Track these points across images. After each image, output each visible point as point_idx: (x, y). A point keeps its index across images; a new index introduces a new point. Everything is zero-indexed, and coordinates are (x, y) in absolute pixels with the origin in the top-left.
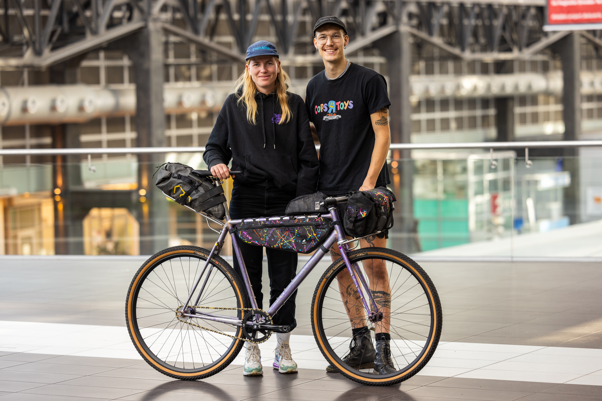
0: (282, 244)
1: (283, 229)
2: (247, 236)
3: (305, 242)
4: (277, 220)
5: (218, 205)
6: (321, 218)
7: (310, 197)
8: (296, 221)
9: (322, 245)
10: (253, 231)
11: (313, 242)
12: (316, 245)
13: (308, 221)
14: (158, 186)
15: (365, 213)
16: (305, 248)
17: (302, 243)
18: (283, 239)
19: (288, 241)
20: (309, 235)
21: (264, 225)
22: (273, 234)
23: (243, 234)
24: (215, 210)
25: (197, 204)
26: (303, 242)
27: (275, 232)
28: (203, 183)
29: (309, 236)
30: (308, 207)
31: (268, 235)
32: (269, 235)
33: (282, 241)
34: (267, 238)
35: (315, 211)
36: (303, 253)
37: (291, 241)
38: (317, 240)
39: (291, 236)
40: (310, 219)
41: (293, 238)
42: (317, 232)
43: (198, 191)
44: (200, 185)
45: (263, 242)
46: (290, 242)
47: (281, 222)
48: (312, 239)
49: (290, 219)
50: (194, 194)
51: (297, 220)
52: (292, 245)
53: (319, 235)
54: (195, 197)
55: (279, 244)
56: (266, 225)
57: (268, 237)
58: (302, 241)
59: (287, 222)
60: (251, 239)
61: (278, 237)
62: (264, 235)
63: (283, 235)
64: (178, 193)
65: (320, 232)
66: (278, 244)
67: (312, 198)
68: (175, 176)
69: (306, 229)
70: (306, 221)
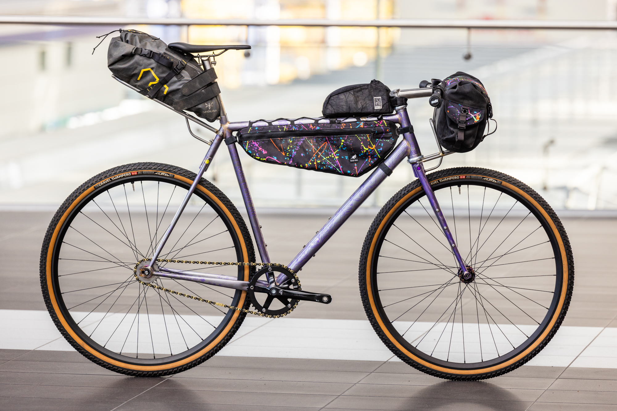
0: (320, 161)
1: (319, 138)
2: (260, 149)
3: (355, 159)
4: (310, 124)
5: (212, 99)
6: (384, 121)
7: (363, 89)
8: (343, 126)
9: (383, 163)
10: (269, 141)
11: (370, 159)
12: (374, 163)
13: (362, 126)
14: (111, 67)
15: (479, 115)
16: (356, 168)
17: (350, 160)
18: (320, 153)
19: (328, 157)
20: (365, 148)
21: (288, 131)
22: (304, 146)
23: (253, 145)
24: (208, 108)
25: (176, 98)
26: (353, 159)
27: (307, 143)
28: (188, 64)
29: (363, 150)
30: (363, 106)
31: (294, 148)
32: (297, 148)
33: (319, 157)
34: (294, 153)
35: (375, 111)
36: (353, 176)
37: (334, 158)
38: (377, 155)
39: (332, 149)
40: (366, 123)
41: (335, 153)
42: (377, 143)
43: (180, 78)
44: (184, 67)
45: (286, 158)
46: (331, 159)
47: (318, 128)
48: (369, 155)
49: (332, 122)
50: (175, 82)
51: (345, 125)
52: (336, 163)
53: (381, 149)
54: (174, 87)
55: (314, 162)
56: (292, 131)
57: (295, 151)
58: (350, 158)
59: (328, 127)
60: (266, 153)
61: (312, 151)
62: (288, 148)
63: (319, 148)
64: (145, 80)
65: (382, 144)
66: (311, 162)
67: (367, 91)
68: (143, 53)
69: (360, 138)
70: (360, 126)
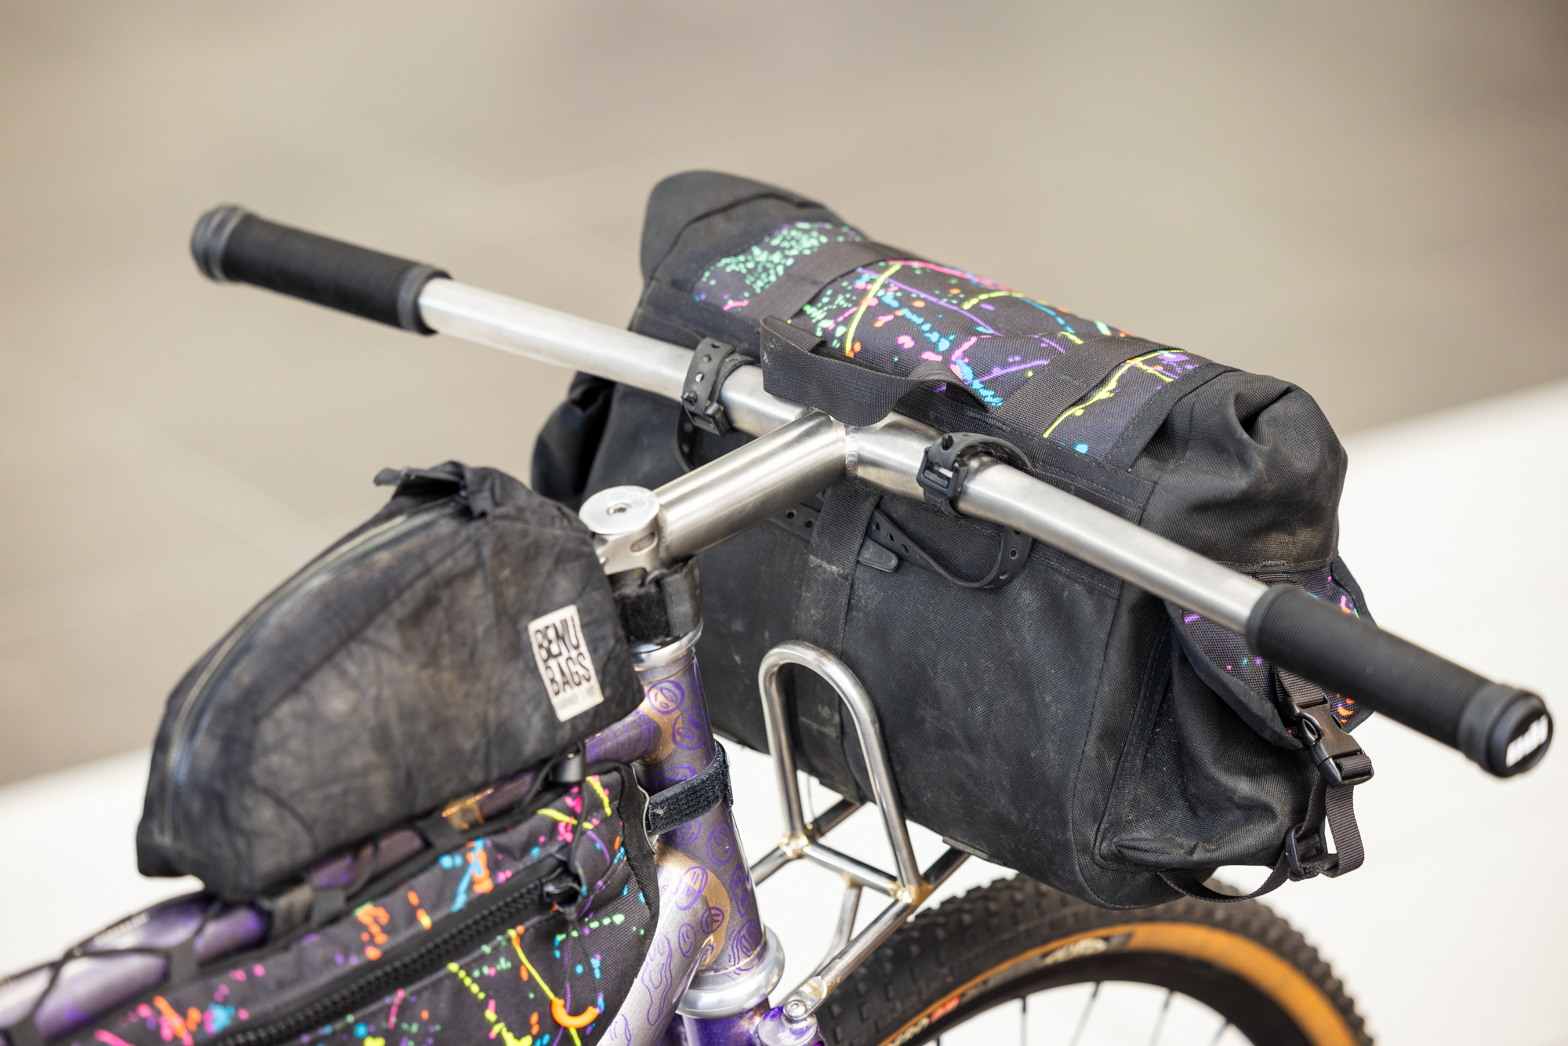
20: (512, 1042)
69: (475, 980)
70: (472, 883)
